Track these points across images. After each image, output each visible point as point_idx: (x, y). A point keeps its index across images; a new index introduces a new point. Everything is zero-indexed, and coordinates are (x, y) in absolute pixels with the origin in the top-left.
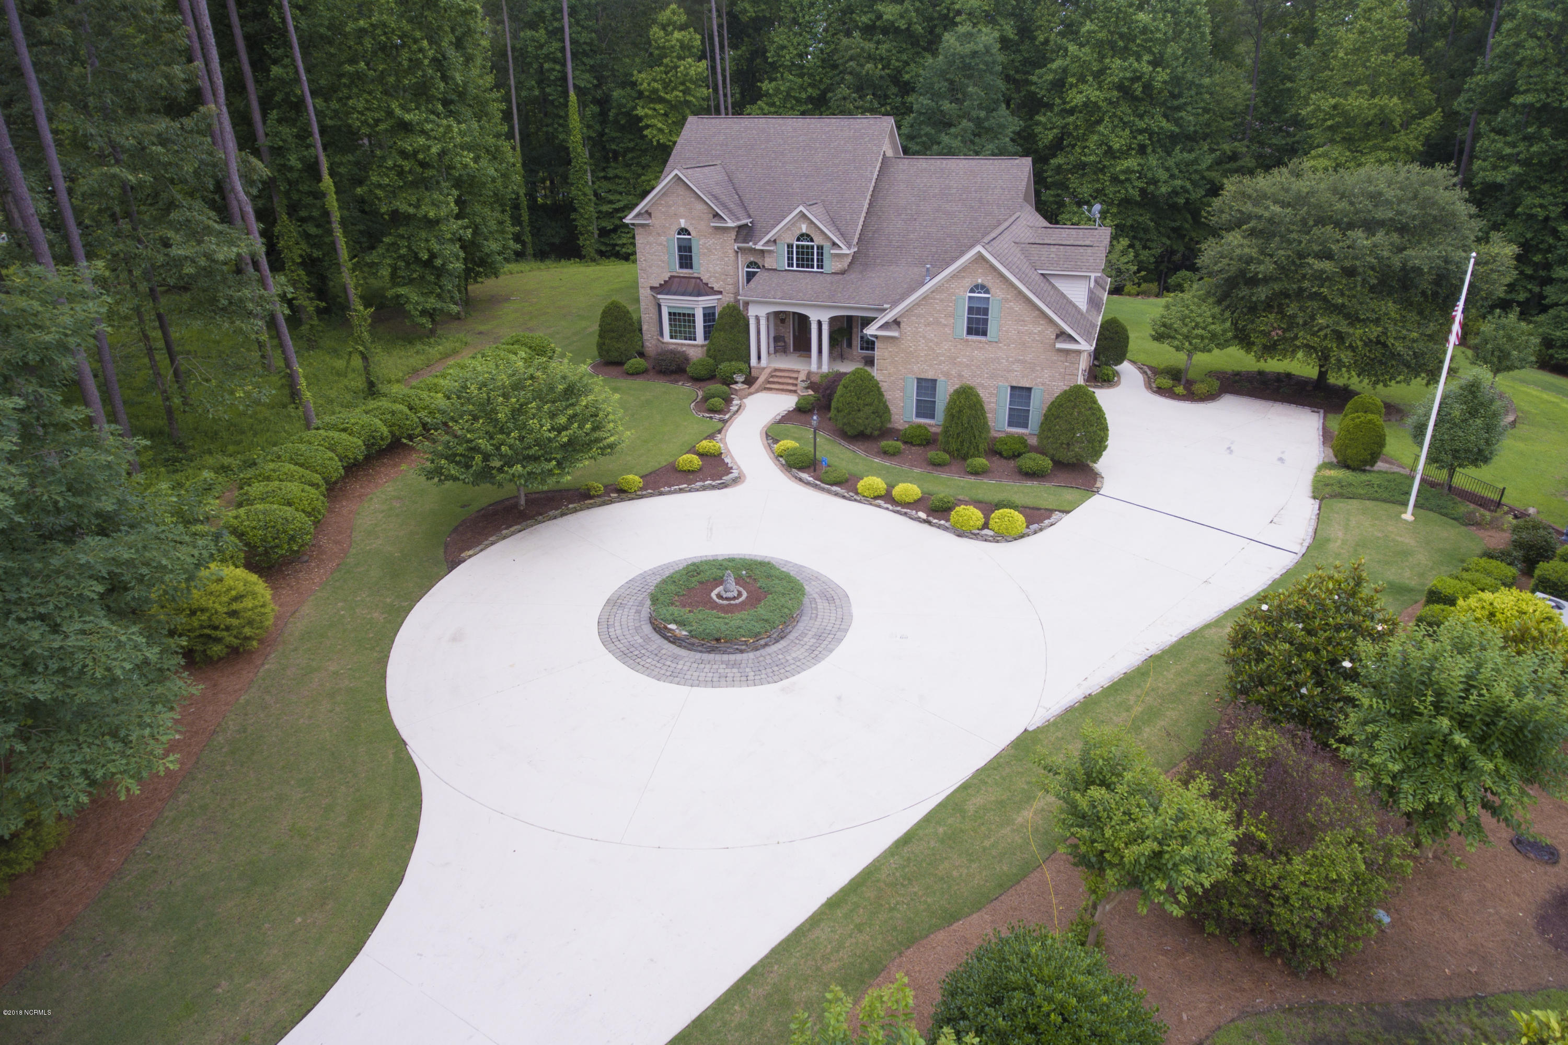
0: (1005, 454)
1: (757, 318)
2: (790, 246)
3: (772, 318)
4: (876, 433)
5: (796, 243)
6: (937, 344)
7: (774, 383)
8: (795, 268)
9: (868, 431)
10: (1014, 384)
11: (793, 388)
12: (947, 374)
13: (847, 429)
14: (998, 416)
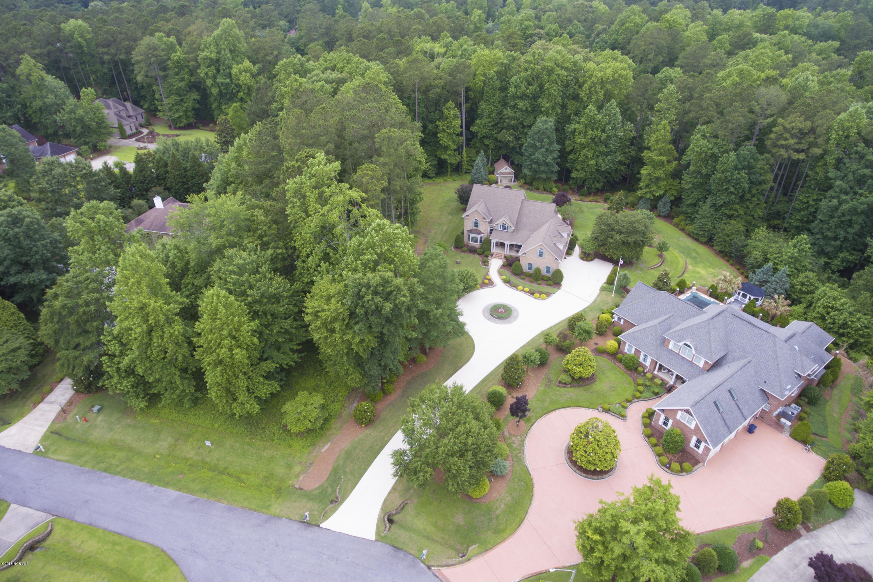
0: (545, 280)
1: (493, 242)
3: (496, 242)
4: (521, 274)
5: (502, 225)
6: (533, 258)
8: (502, 231)
9: (518, 273)
10: (547, 267)
11: (502, 259)
12: (534, 264)
13: (515, 273)
14: (544, 272)
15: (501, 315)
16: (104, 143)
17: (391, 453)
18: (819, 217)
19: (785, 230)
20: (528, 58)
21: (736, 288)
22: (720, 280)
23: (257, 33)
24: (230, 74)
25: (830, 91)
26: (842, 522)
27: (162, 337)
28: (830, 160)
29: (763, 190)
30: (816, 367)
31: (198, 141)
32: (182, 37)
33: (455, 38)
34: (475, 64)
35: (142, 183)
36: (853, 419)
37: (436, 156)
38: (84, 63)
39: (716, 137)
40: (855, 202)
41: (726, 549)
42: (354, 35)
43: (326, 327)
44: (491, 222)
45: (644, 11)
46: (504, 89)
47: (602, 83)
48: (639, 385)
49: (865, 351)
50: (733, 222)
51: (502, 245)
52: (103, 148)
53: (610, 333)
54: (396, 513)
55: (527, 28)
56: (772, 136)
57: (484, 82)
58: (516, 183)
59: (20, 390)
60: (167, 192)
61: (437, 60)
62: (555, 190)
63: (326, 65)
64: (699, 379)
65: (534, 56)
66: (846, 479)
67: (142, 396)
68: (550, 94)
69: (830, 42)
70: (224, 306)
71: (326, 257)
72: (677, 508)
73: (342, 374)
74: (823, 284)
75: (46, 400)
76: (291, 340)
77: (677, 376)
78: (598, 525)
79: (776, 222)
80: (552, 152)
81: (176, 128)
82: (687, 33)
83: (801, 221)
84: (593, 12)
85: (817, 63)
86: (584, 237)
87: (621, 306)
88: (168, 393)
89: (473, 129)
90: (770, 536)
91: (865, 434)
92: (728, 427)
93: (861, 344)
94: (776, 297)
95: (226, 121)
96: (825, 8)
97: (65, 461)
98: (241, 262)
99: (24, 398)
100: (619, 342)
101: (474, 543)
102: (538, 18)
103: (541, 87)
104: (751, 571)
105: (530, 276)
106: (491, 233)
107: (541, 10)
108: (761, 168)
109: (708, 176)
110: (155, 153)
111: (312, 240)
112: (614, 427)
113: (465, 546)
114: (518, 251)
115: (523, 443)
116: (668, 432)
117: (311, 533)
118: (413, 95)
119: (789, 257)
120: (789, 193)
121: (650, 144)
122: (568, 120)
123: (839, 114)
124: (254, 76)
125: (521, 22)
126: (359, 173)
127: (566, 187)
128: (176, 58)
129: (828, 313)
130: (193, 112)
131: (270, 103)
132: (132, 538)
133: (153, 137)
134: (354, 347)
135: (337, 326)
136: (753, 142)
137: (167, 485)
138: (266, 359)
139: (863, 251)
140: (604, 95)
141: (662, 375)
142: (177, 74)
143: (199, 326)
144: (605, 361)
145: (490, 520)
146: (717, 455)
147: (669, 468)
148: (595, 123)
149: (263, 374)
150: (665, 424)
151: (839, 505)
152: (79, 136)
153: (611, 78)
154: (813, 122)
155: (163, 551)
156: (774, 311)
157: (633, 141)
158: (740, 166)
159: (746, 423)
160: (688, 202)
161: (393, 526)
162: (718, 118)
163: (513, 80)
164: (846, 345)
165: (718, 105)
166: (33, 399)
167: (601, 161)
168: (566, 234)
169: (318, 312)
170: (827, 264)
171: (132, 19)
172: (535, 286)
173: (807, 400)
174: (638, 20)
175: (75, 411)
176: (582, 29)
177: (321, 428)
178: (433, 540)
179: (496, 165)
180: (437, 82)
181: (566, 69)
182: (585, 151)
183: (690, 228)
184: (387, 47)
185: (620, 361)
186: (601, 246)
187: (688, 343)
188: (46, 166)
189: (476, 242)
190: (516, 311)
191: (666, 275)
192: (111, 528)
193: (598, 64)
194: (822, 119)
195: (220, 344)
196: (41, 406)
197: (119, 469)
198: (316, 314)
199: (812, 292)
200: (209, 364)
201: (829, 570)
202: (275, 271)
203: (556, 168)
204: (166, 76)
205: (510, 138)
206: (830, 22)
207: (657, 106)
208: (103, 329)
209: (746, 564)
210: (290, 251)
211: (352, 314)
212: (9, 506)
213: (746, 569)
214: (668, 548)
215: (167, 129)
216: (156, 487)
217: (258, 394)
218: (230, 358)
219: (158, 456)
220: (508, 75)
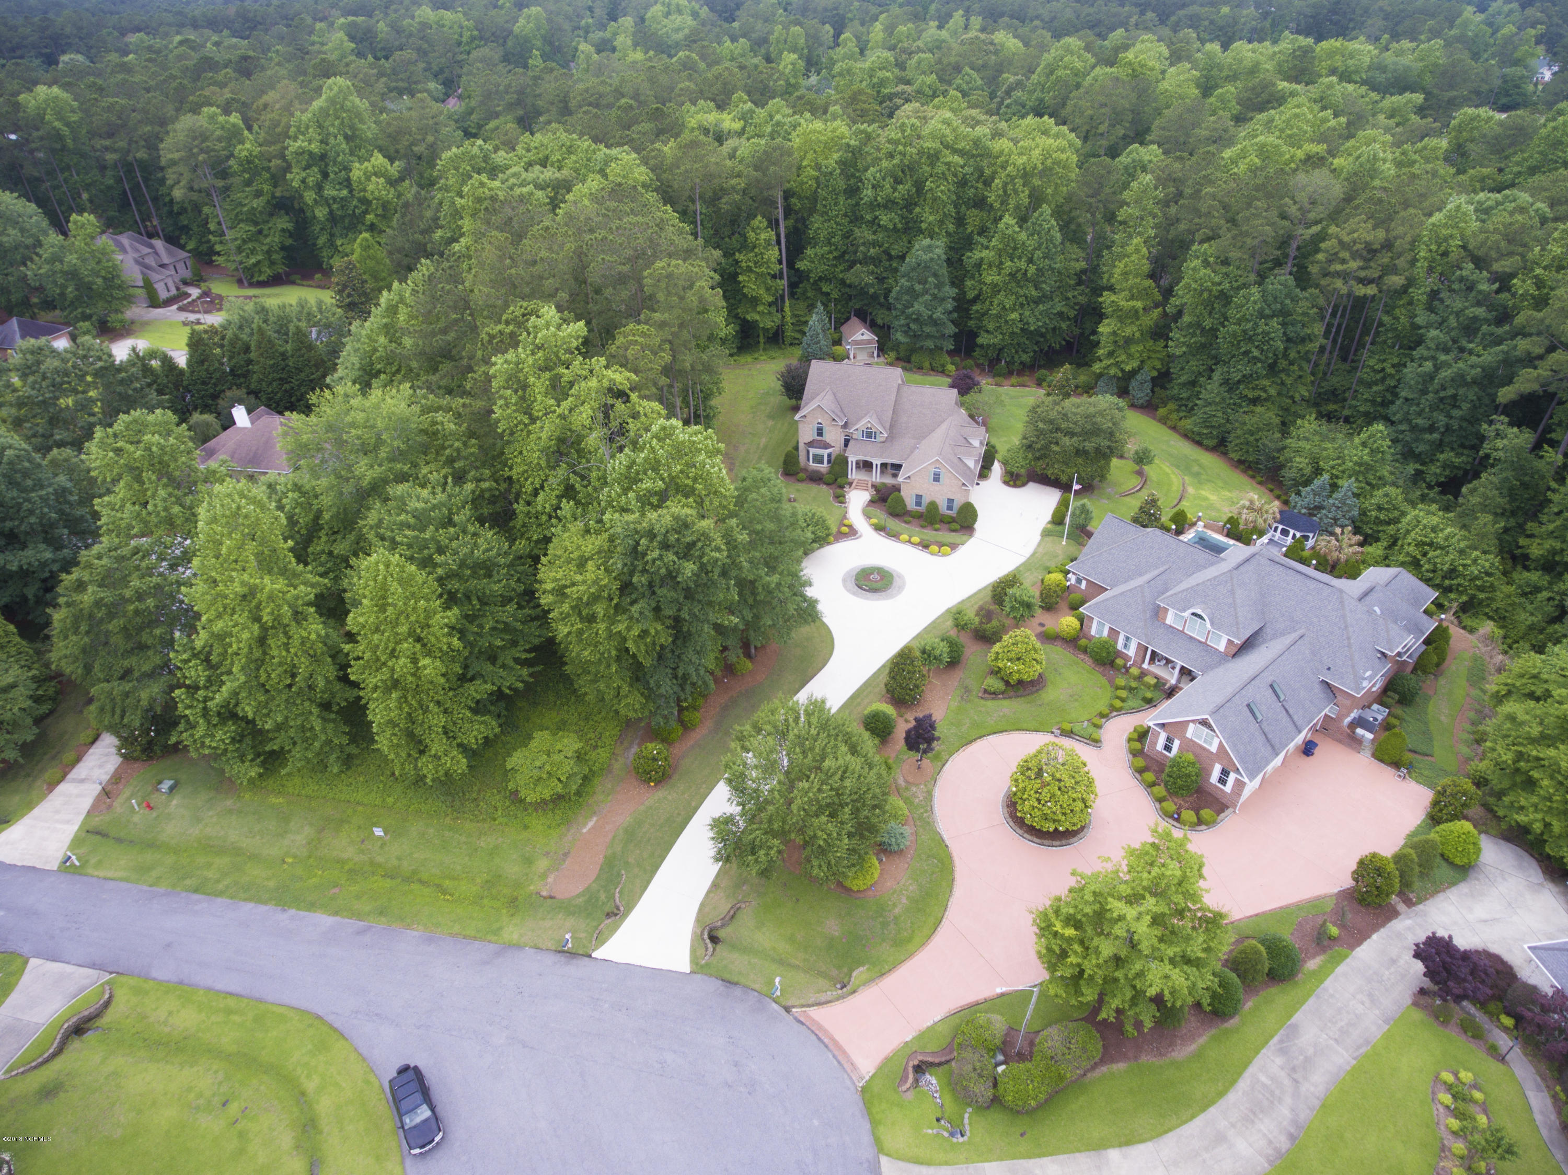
0: (945, 522)
1: (851, 460)
3: (857, 461)
4: (902, 513)
5: (866, 430)
6: (923, 484)
7: (861, 486)
8: (865, 439)
9: (899, 513)
10: (949, 498)
11: (868, 489)
12: (926, 494)
13: (891, 511)
14: (943, 508)
15: (875, 586)
16: (120, 316)
17: (709, 821)
18: (1403, 394)
19: (1347, 420)
20: (893, 135)
21: (1270, 521)
22: (1244, 507)
23: (390, 106)
24: (348, 180)
25: (1414, 176)
26: (1463, 888)
27: (286, 646)
28: (1419, 294)
29: (1307, 352)
30: (1409, 639)
31: (302, 304)
32: (251, 114)
33: (759, 104)
34: (800, 148)
35: (204, 383)
36: (1473, 724)
37: (736, 316)
38: (68, 168)
39: (1226, 262)
40: (1461, 365)
41: (1280, 940)
42: (573, 104)
43: (580, 614)
44: (846, 426)
45: (1088, 48)
46: (853, 192)
47: (1026, 175)
48: (1118, 688)
49: (1486, 614)
50: (1259, 409)
51: (866, 466)
52: (118, 325)
53: (1064, 606)
54: (723, 926)
55: (882, 83)
56: (1320, 256)
57: (817, 179)
58: (882, 359)
59: (21, 760)
60: (252, 398)
61: (730, 143)
62: (951, 368)
63: (531, 156)
64: (1220, 671)
65: (903, 131)
66: (1466, 818)
67: (249, 757)
68: (935, 199)
69: (1407, 95)
70: (400, 581)
71: (569, 492)
72: (1201, 876)
73: (610, 695)
74: (1413, 504)
75: (70, 776)
76: (514, 643)
77: (1182, 668)
78: (1071, 911)
79: (1331, 407)
80: (943, 300)
81: (252, 285)
82: (1165, 85)
83: (1373, 402)
84: (996, 53)
85: (1387, 130)
86: (1007, 447)
87: (1081, 558)
88: (298, 748)
89: (801, 265)
90: (1349, 916)
91: (1495, 741)
92: (1273, 747)
93: (1481, 602)
94: (1338, 530)
95: (350, 266)
96: (1396, 36)
97: (121, 880)
98: (420, 505)
99: (28, 775)
100: (1081, 619)
101: (860, 963)
102: (901, 66)
103: (919, 185)
104: (1321, 975)
105: (920, 516)
106: (846, 445)
107: (904, 51)
108: (1304, 314)
109: (1214, 331)
110: (224, 328)
111: (543, 463)
112: (1084, 758)
113: (845, 970)
114: (895, 476)
115: (929, 795)
116: (1174, 760)
117: (578, 969)
118: (692, 207)
119: (1356, 463)
120: (1351, 357)
121: (1113, 281)
122: (968, 243)
123: (1430, 215)
124: (393, 183)
125: (871, 73)
126: (620, 340)
127: (970, 362)
128: (245, 153)
129: (1425, 555)
130: (282, 254)
131: (428, 231)
132: (260, 1000)
133: (212, 303)
134: (630, 644)
135: (599, 609)
136: (1288, 268)
137: (311, 906)
138: (472, 679)
139: (1476, 448)
140: (1030, 196)
141: (1158, 670)
142: (248, 183)
143: (353, 621)
144: (1058, 653)
145: (885, 925)
146: (1255, 793)
147: (1177, 820)
148: (1015, 249)
149: (470, 703)
150: (1168, 748)
151: (1458, 861)
152: (72, 303)
153: (1040, 167)
154: (1387, 231)
155: (319, 1017)
156: (1335, 555)
157: (1081, 278)
158: (1267, 312)
159: (1300, 739)
160: (1183, 379)
161: (719, 947)
162: (1229, 230)
163: (869, 174)
164: (1455, 605)
165: (1226, 207)
166: (47, 775)
167: (1027, 313)
168: (978, 441)
169: (566, 587)
170: (1419, 474)
171: (152, 83)
172: (929, 534)
173: (1397, 697)
174: (1078, 65)
175: (127, 793)
176: (980, 82)
177: (578, 793)
178: (789, 965)
179: (844, 329)
180: (733, 182)
181: (961, 153)
182: (1001, 296)
183: (1187, 424)
184: (637, 122)
185: (1085, 651)
186: (1038, 459)
187: (1199, 612)
188: (29, 356)
189: (821, 462)
190: (900, 577)
191: (1153, 502)
192: (219, 986)
193: (1015, 141)
194: (1403, 224)
195: (394, 650)
196: (62, 787)
197: (221, 886)
198: (560, 592)
199: (1396, 521)
200: (376, 688)
201: (1448, 959)
202: (481, 521)
203: (951, 329)
204: (227, 189)
205: (870, 279)
206: (1407, 60)
207: (1122, 214)
208: (172, 640)
209: (1312, 964)
210: (503, 486)
211: (626, 587)
212: (26, 962)
213: (1314, 973)
214: (1188, 938)
215: (236, 286)
216: (292, 912)
217: (462, 738)
218: (413, 675)
219: (290, 860)
220: (860, 166)
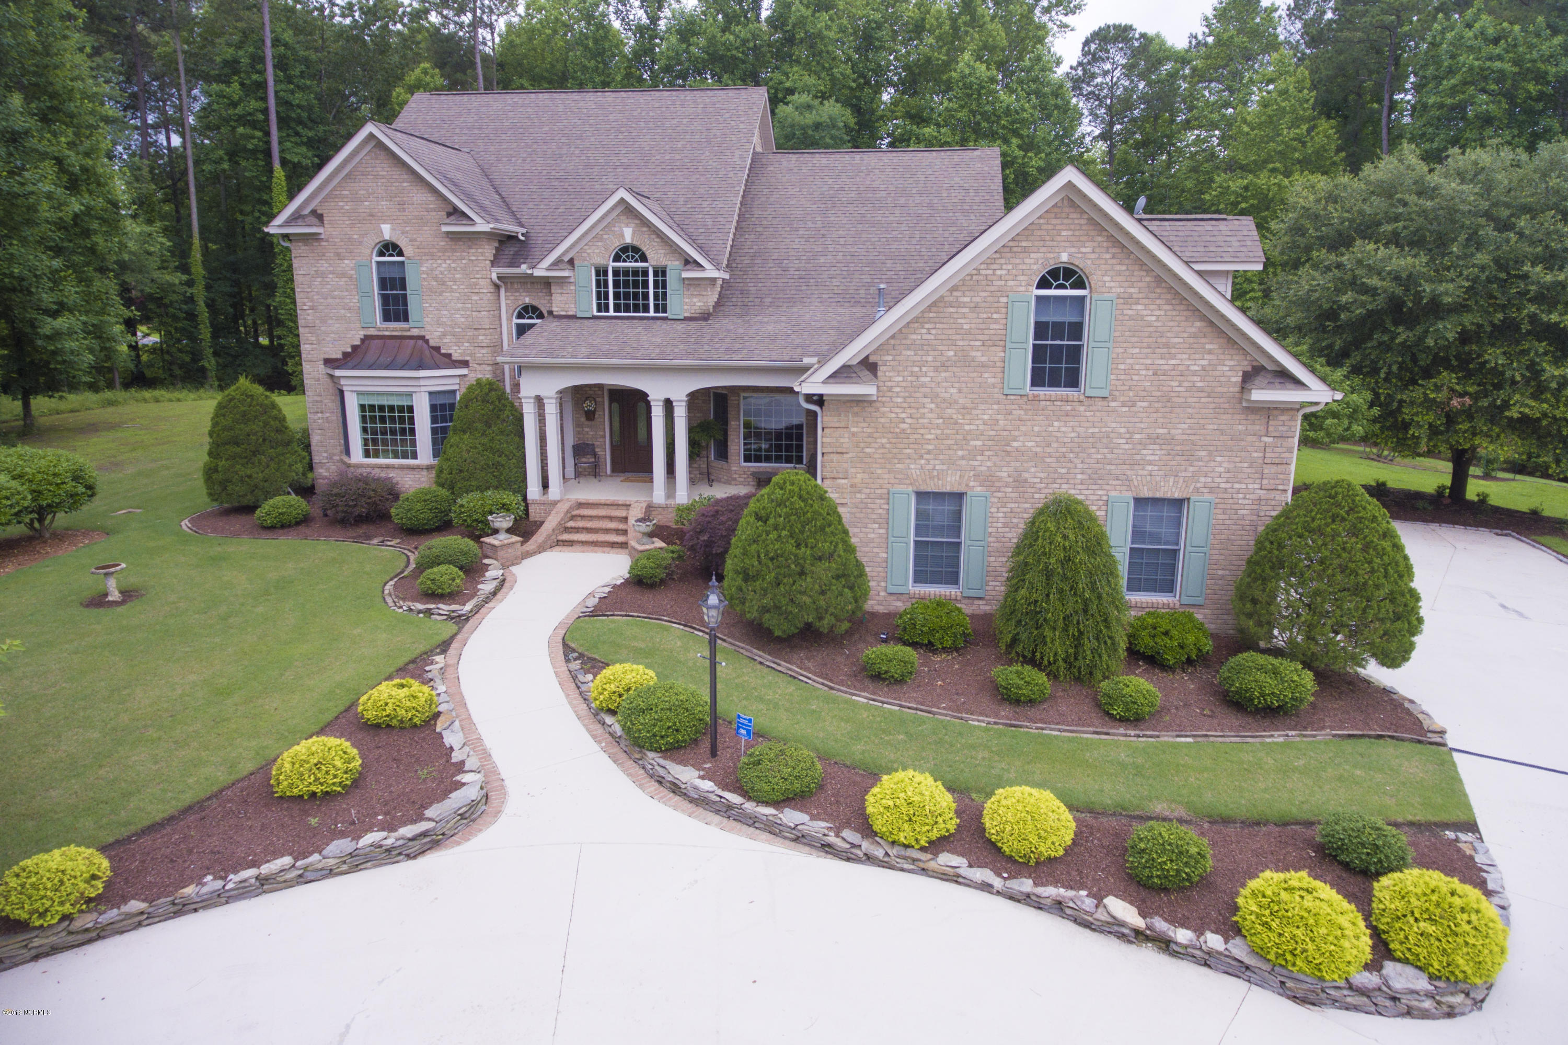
0: (1170, 659)
1: (539, 402)
2: (601, 272)
3: (568, 398)
4: (846, 626)
5: (612, 265)
6: (965, 410)
7: (577, 530)
8: (611, 313)
9: (825, 625)
10: (1146, 493)
11: (620, 539)
12: (988, 481)
13: (768, 620)
44: (517, 252)
189: (406, 447)
